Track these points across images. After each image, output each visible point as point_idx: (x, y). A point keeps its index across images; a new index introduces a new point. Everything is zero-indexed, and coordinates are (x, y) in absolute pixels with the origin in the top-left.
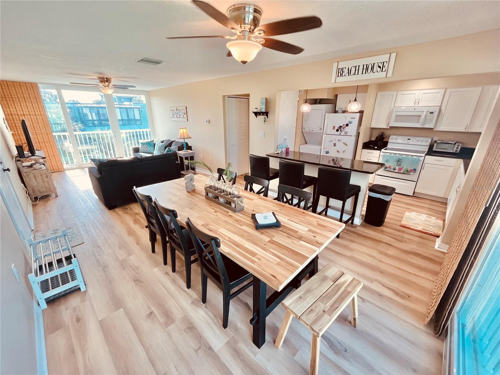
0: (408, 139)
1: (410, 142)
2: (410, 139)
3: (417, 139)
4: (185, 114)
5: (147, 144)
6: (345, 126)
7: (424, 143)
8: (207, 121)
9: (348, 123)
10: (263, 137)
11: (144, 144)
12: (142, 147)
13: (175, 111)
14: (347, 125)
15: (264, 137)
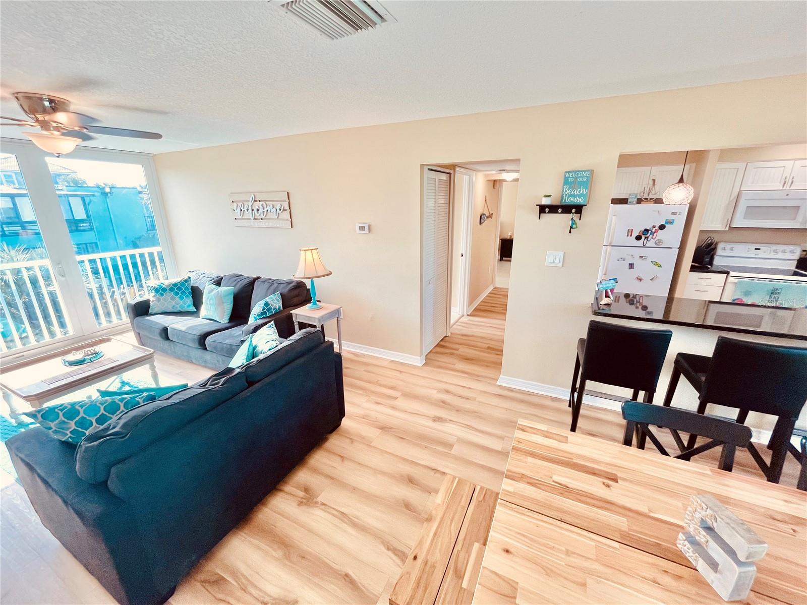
0: (756, 249)
1: (760, 254)
2: (759, 249)
3: (774, 247)
4: (284, 210)
5: (171, 290)
6: (657, 228)
7: (788, 256)
8: (362, 228)
9: (664, 223)
10: (560, 265)
11: (164, 290)
12: (159, 300)
13: (250, 204)
14: (662, 227)
15: (563, 266)
